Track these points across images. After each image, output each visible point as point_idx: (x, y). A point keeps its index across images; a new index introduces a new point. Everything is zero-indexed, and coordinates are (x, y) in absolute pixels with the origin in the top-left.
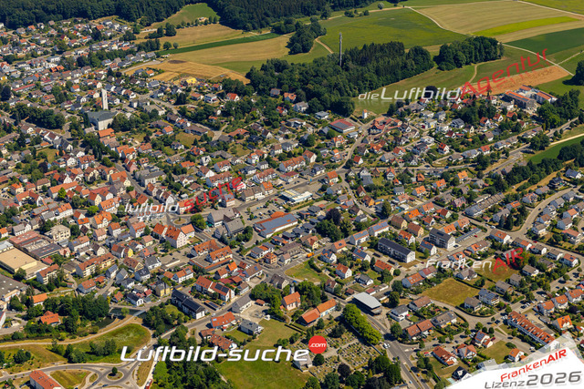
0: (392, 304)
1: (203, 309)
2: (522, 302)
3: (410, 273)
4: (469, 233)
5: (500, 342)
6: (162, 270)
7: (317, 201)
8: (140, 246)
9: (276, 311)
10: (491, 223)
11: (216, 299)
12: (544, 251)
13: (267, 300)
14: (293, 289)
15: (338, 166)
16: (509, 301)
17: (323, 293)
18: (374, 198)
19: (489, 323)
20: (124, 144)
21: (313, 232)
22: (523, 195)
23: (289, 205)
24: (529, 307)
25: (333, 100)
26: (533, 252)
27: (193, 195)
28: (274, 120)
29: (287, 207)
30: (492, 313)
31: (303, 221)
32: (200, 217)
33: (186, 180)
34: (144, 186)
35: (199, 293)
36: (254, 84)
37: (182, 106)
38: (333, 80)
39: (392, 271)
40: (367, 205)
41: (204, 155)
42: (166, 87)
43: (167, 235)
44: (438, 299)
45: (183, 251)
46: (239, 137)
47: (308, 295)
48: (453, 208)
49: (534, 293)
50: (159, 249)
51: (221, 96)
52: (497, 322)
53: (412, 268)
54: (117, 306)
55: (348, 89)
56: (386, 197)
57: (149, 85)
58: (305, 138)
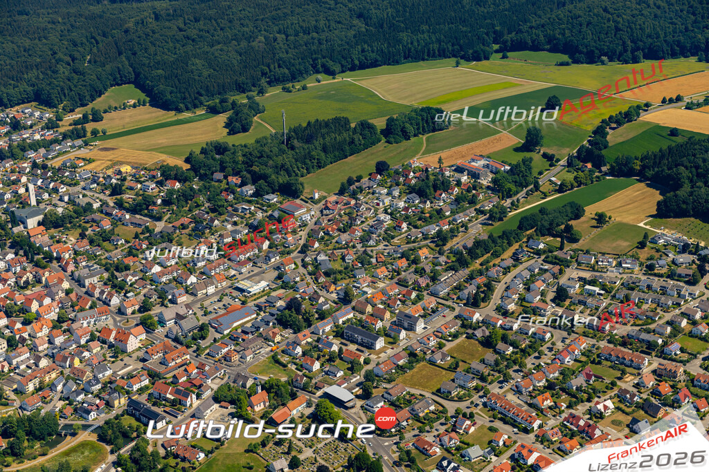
0: (366, 395)
1: (164, 418)
2: (500, 382)
3: (381, 360)
4: (437, 313)
5: (482, 427)
6: (114, 378)
7: (274, 290)
8: (86, 354)
9: (244, 413)
10: (458, 301)
11: (177, 405)
12: (515, 327)
13: (232, 402)
14: (259, 388)
15: (292, 251)
16: (486, 382)
17: (292, 390)
18: (335, 283)
19: (468, 408)
20: (58, 242)
21: (274, 324)
22: (487, 269)
23: (245, 296)
24: (507, 386)
25: (281, 181)
26: (504, 329)
27: (139, 293)
28: (220, 206)
29: (243, 299)
30: (470, 396)
31: (262, 313)
32: (150, 317)
33: (130, 277)
34: (84, 287)
35: (157, 400)
36: (195, 169)
37: (119, 197)
38: (280, 160)
39: (362, 360)
40: (328, 291)
41: (148, 248)
42: (99, 178)
43: (115, 339)
44: (413, 386)
45: (135, 356)
46: (184, 227)
47: (276, 393)
48: (418, 288)
49: (511, 371)
50: (108, 355)
51: (160, 184)
52: (477, 405)
53: (382, 355)
54: (67, 422)
55: (296, 169)
56: (347, 281)
57: (80, 176)
58: (256, 223)
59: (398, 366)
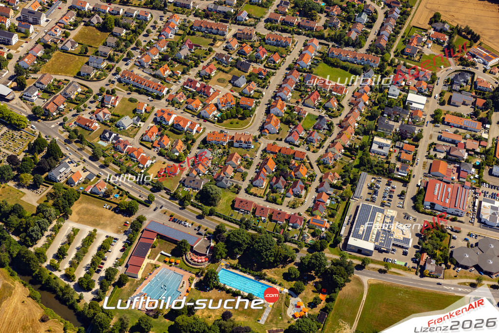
2: (125, 60)
3: (21, 54)
4: (53, 6)
5: (123, 99)
12: (121, 11)
16: (114, 61)
19: (107, 85)
24: (131, 63)
26: (113, 14)
39: (5, 56)
44: (56, 73)
52: (113, 82)
53: (21, 49)
59: (37, 57)
